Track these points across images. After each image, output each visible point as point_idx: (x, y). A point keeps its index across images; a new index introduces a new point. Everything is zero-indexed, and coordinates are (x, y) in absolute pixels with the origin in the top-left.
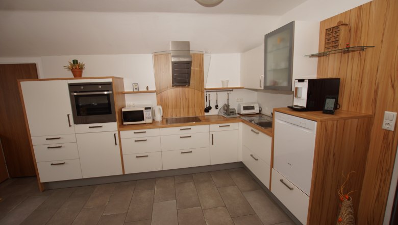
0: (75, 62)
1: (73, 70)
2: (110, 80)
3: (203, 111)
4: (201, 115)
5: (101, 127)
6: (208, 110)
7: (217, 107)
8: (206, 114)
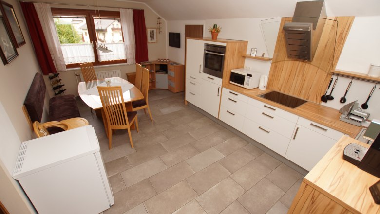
0: (215, 26)
1: (213, 33)
2: (224, 44)
3: (319, 99)
4: (315, 101)
5: (213, 79)
6: (326, 98)
7: (343, 100)
8: (323, 103)
